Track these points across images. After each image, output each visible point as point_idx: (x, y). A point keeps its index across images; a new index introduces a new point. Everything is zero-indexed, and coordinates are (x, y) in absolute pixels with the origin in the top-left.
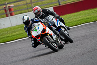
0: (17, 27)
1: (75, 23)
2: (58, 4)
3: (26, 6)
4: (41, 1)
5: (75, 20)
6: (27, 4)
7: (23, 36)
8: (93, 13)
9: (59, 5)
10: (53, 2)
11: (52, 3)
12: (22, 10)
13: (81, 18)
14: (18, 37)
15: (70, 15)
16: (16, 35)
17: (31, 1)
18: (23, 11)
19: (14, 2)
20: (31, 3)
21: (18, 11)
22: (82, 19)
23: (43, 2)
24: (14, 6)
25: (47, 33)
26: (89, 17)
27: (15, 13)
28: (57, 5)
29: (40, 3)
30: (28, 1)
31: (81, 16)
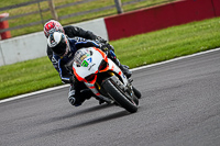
0: (19, 66)
1: (158, 55)
2: (115, 11)
3: (38, 16)
4: (75, 4)
5: (156, 48)
6: (41, 11)
7: (32, 88)
8: (200, 30)
9: (119, 12)
10: (104, 5)
11: (101, 9)
12: (30, 25)
13: (172, 44)
14: (20, 90)
15: (143, 35)
16: (16, 84)
17: (51, 4)
18: (32, 29)
19: (11, 7)
20: (50, 9)
21: (21, 27)
22: (174, 47)
23: (81, 5)
24: (11, 17)
25: (111, 71)
26: (189, 40)
27: (13, 32)
28: (113, 13)
29: (72, 8)
30: (44, 5)
31: (171, 38)
